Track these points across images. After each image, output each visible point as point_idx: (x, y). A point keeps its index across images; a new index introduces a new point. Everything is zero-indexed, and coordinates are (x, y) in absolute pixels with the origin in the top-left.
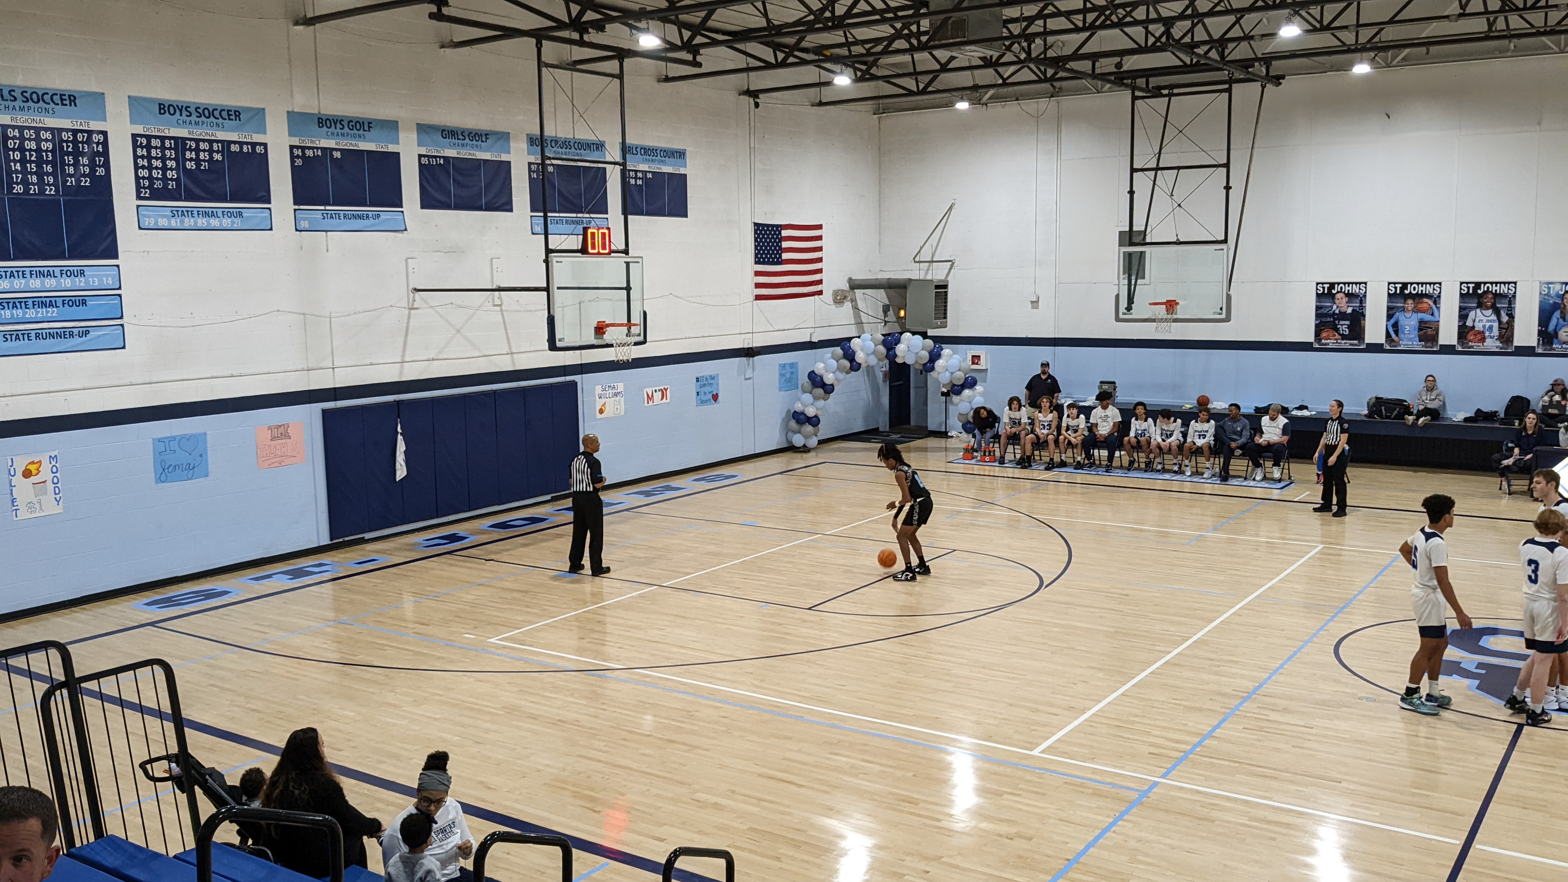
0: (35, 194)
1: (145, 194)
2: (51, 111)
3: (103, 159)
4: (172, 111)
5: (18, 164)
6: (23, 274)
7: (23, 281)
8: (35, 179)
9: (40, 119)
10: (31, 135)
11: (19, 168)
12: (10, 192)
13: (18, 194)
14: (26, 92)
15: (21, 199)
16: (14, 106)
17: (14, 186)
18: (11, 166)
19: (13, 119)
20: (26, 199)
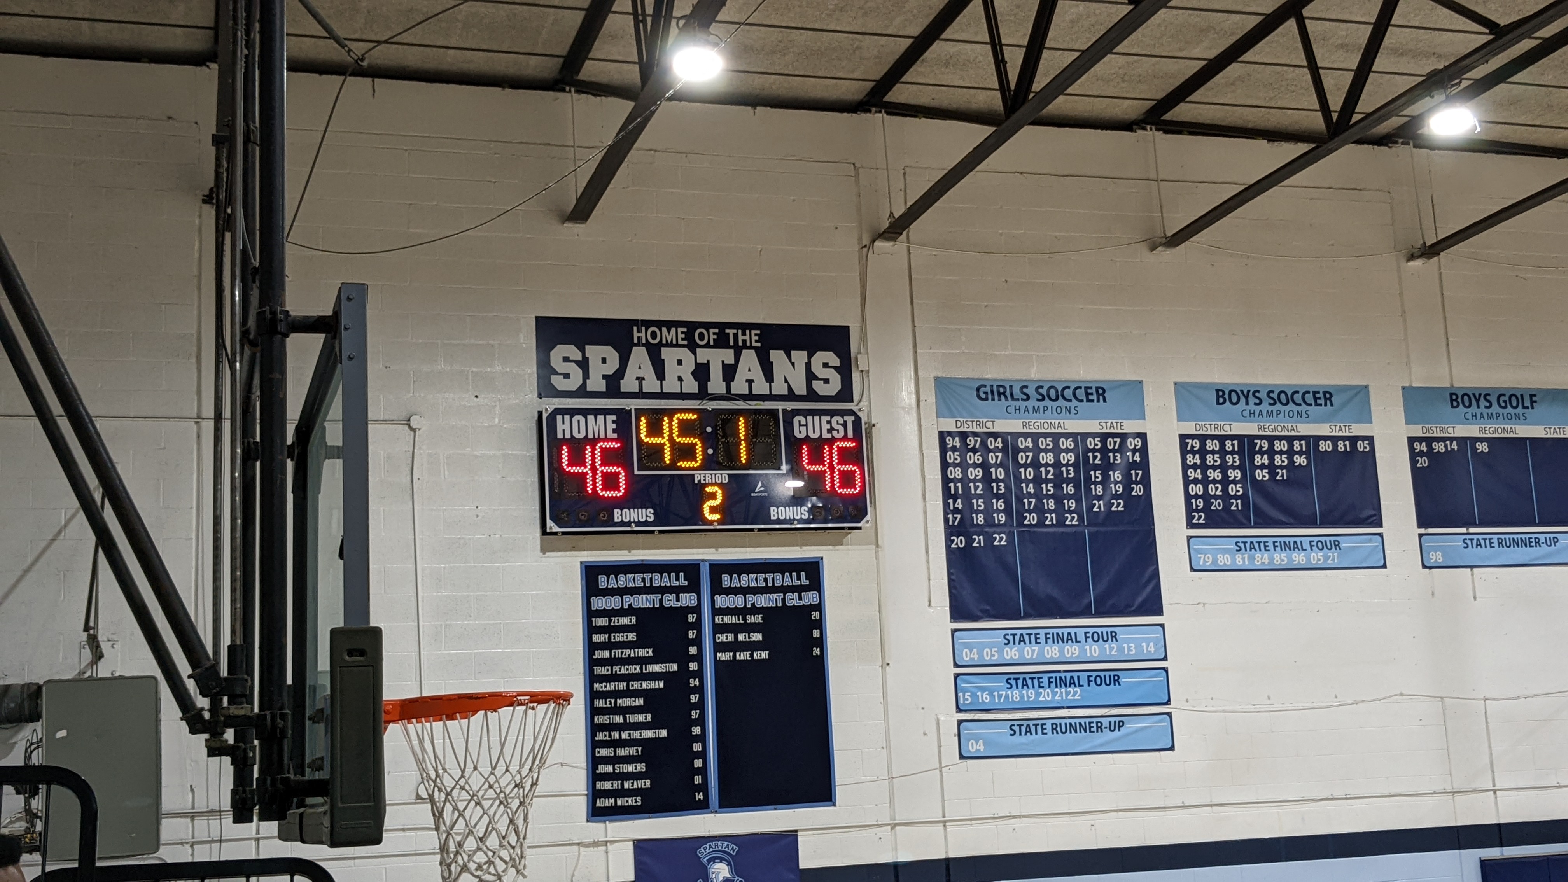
0: (1052, 525)
1: (1198, 519)
2: (1073, 411)
3: (1140, 472)
4: (1234, 399)
5: (1031, 485)
6: (1036, 639)
7: (1036, 648)
8: (1052, 504)
9: (1059, 423)
10: (1048, 445)
11: (1032, 491)
12: (1020, 524)
13: (1031, 525)
14: (1042, 387)
15: (1035, 532)
16: (1026, 407)
17: (1025, 515)
18: (1022, 487)
19: (1024, 424)
20: (1042, 533)
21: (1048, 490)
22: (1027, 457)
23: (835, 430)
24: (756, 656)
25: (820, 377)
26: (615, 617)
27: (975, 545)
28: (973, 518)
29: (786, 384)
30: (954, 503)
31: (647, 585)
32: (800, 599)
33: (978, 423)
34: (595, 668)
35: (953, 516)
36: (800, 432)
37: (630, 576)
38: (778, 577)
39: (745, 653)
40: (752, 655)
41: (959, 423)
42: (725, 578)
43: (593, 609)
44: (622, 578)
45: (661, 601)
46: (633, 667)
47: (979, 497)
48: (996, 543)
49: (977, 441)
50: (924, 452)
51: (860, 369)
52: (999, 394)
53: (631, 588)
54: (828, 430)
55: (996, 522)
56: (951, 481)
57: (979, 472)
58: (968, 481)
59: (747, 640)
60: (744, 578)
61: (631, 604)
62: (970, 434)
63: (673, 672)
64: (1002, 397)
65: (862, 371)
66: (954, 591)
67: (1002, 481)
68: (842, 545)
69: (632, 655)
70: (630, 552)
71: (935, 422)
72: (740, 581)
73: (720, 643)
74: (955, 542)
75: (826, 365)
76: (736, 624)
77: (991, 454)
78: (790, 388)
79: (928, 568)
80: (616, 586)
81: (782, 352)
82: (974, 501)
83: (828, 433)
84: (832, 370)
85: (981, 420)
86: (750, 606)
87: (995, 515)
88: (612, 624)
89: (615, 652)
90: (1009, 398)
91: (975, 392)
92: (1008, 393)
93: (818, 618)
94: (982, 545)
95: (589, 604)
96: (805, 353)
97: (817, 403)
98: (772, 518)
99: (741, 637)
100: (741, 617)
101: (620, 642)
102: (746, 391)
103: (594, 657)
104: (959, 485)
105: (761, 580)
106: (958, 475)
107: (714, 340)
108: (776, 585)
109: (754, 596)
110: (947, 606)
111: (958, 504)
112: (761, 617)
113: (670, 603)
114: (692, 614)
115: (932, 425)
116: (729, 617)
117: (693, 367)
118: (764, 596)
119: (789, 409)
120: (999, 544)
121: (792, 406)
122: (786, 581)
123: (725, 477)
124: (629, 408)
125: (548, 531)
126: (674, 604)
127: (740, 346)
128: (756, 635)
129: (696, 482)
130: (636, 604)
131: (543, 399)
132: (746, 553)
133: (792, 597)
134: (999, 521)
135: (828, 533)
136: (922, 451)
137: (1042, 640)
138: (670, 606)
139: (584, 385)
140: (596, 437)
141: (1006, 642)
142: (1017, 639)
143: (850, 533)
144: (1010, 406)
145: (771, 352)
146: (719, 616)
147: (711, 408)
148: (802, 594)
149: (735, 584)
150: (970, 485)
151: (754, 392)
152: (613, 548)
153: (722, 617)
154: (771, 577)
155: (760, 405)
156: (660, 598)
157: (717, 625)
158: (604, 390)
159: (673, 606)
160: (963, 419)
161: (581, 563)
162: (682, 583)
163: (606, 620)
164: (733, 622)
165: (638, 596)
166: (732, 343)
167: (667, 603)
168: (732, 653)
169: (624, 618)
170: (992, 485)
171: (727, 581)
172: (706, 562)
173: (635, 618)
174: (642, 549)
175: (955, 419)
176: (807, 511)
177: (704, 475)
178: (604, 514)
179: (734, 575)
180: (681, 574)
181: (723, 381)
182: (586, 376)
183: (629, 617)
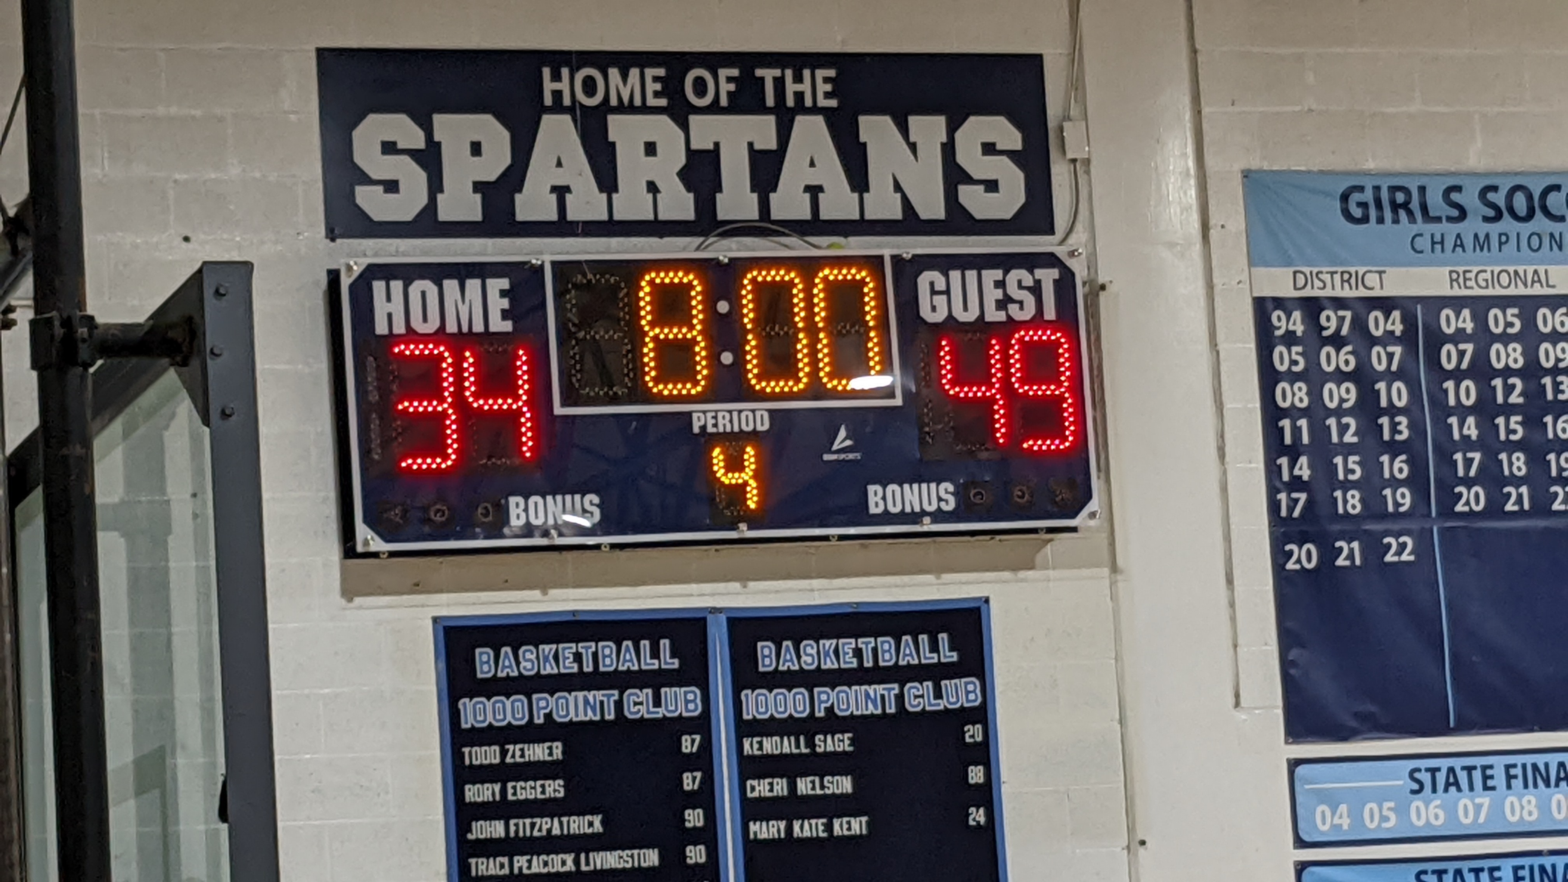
0: (1521, 514)
5: (1471, 420)
6: (1486, 778)
7: (1485, 800)
8: (1521, 463)
9: (1536, 272)
10: (1511, 325)
11: (1474, 433)
12: (1447, 510)
13: (1471, 514)
14: (1495, 189)
15: (1480, 530)
16: (1458, 236)
17: (1457, 490)
18: (1451, 426)
19: (1454, 276)
20: (1496, 531)
21: (1510, 431)
22: (1461, 354)
23: (1013, 301)
24: (839, 827)
25: (976, 176)
26: (515, 743)
27: (1341, 562)
28: (1336, 499)
29: (898, 195)
30: (1292, 467)
31: (585, 669)
32: (938, 695)
33: (1346, 276)
34: (473, 861)
35: (1289, 496)
36: (934, 309)
37: (547, 649)
38: (886, 647)
39: (813, 822)
40: (829, 827)
41: (1301, 280)
43: (464, 726)
44: (528, 653)
45: (619, 704)
46: (557, 859)
47: (1348, 450)
48: (1389, 558)
49: (1344, 318)
50: (1221, 347)
51: (1070, 155)
52: (1395, 207)
53: (550, 676)
54: (997, 301)
55: (1391, 508)
56: (1284, 413)
57: (1348, 391)
58: (1322, 413)
59: (819, 792)
61: (551, 711)
62: (1326, 303)
63: (649, 869)
64: (1402, 214)
65: (1074, 161)
66: (1292, 671)
67: (1402, 411)
68: (1032, 568)
69: (556, 831)
70: (545, 593)
71: (1245, 277)
72: (799, 657)
73: (755, 798)
74: (1295, 557)
75: (989, 149)
76: (792, 755)
77: (1376, 349)
78: (906, 203)
79: (1233, 619)
80: (516, 673)
81: (887, 120)
82: (1338, 460)
83: (998, 308)
84: (1005, 159)
85: (1352, 270)
86: (822, 714)
87: (1388, 492)
88: (508, 760)
89: (517, 825)
90: (1419, 217)
91: (1338, 204)
92: (1415, 205)
93: (979, 739)
94: (1358, 562)
95: (455, 715)
96: (942, 120)
97: (970, 239)
98: (873, 510)
99: (804, 786)
100: (802, 738)
101: (527, 800)
102: (805, 214)
103: (470, 836)
104: (1303, 423)
105: (848, 653)
106: (1301, 400)
107: (729, 93)
108: (881, 664)
109: (833, 691)
110: (1276, 707)
111: (1301, 469)
112: (849, 738)
113: (639, 711)
114: (690, 734)
115: (1239, 283)
116: (775, 738)
117: (682, 161)
118: (856, 691)
119: (908, 253)
120: (1396, 559)
121: (915, 247)
122: (905, 655)
123: (762, 416)
124: (537, 260)
125: (360, 549)
126: (648, 712)
127: (790, 109)
128: (837, 781)
129: (696, 430)
130: (561, 713)
131: (339, 241)
132: (812, 590)
133: (918, 690)
134: (1397, 505)
135: (1000, 540)
136: (1216, 345)
137: (1499, 780)
138: (638, 716)
139: (431, 206)
140: (465, 329)
141: (1416, 787)
142: (1441, 777)
143: (1051, 540)
144: (1421, 235)
145: (862, 119)
146: (753, 736)
147: (725, 257)
148: (943, 683)
149: (787, 664)
150: (1328, 422)
151: (824, 215)
152: (506, 585)
153: (759, 739)
154: (870, 646)
155: (841, 247)
156: (616, 697)
157: (749, 757)
158: (478, 217)
159: (646, 716)
160: (1311, 269)
161: (435, 620)
162: (666, 663)
163: (495, 751)
164: (784, 751)
165: (566, 694)
166: (770, 102)
167: (632, 710)
168: (784, 822)
169: (536, 745)
170: (1380, 421)
171: (769, 656)
172: (721, 613)
173: (559, 744)
174: (574, 587)
175: (1291, 270)
176: (952, 494)
177: (713, 414)
178: (486, 508)
179: (785, 643)
180: (665, 643)
181: (753, 191)
182: (435, 185)
183: (548, 744)
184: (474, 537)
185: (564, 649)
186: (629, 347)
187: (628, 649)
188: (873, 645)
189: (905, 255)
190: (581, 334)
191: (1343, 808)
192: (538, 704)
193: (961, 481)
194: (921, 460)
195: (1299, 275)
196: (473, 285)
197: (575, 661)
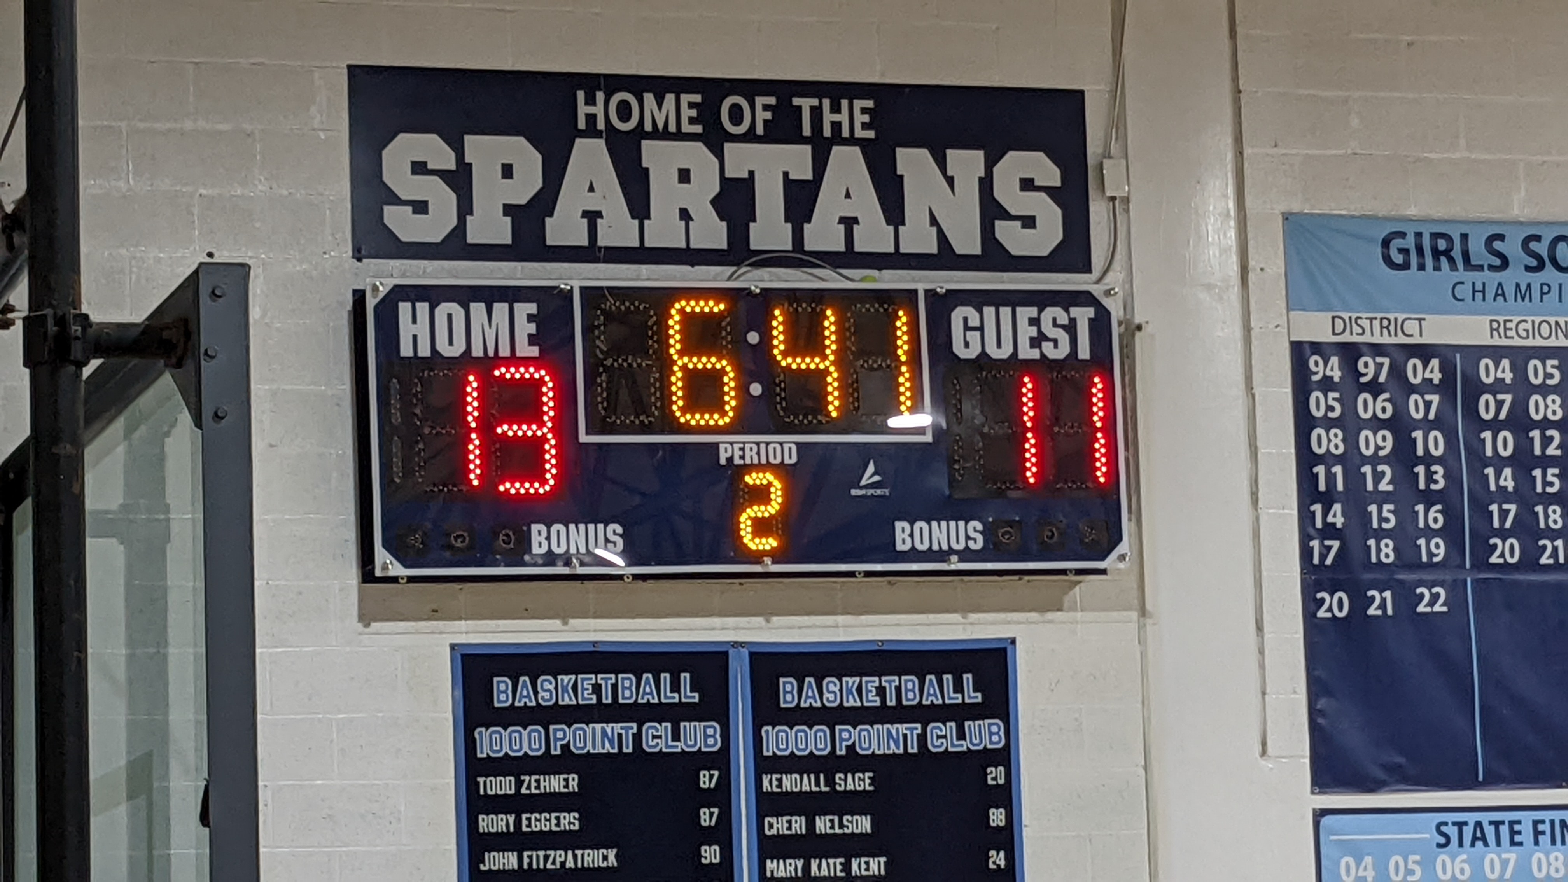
0: (1556, 567)
5: (1508, 472)
6: (1513, 833)
7: (1512, 856)
8: (1557, 517)
10: (1551, 376)
11: (1510, 485)
12: (1481, 563)
13: (1505, 567)
14: (1538, 238)
15: (1516, 583)
16: (1500, 284)
17: (1492, 541)
18: (1487, 476)
19: (1495, 325)
20: (1530, 584)
21: (1546, 484)
22: (1500, 404)
23: (1048, 339)
24: (857, 867)
25: (1013, 212)
26: (530, 775)
27: (1372, 611)
28: (1369, 547)
29: (934, 230)
30: (1325, 514)
31: (605, 701)
32: (961, 736)
33: (1385, 323)
35: (1322, 544)
36: (967, 345)
37: (566, 679)
38: (910, 686)
39: (831, 861)
40: (847, 867)
41: (1339, 324)
42: (787, 685)
43: (479, 755)
44: (546, 683)
45: (638, 737)
47: (1382, 498)
48: (1421, 609)
49: (1382, 365)
50: (1256, 391)
51: (1109, 193)
52: (1437, 254)
53: (568, 706)
54: (1032, 339)
55: (1424, 559)
56: (1319, 459)
57: (1384, 438)
58: (1357, 461)
59: (837, 831)
60: (832, 687)
61: (568, 743)
62: (1365, 349)
64: (1443, 259)
65: (1113, 199)
66: (1320, 720)
67: (1439, 460)
68: (1060, 610)
69: (570, 864)
70: (565, 623)
71: (1283, 321)
72: (821, 694)
73: (773, 836)
74: (1326, 606)
75: (1027, 184)
76: (811, 792)
77: (1414, 397)
78: (942, 238)
79: (1262, 666)
80: (534, 704)
81: (925, 153)
82: (1373, 508)
83: (1032, 346)
84: (1043, 195)
85: (1392, 317)
86: (843, 752)
87: (1422, 542)
88: (524, 791)
89: (530, 857)
90: (1460, 265)
91: (1379, 250)
92: (1457, 253)
93: (1001, 781)
94: (1390, 612)
95: (470, 745)
96: (980, 154)
97: (1005, 275)
98: (900, 547)
99: (822, 825)
100: (822, 776)
101: (541, 832)
102: (839, 246)
103: (482, 867)
104: (1338, 470)
105: (871, 691)
106: (1337, 447)
107: (766, 122)
108: (905, 703)
109: (855, 729)
110: (1304, 757)
111: (1335, 516)
112: (870, 778)
113: (658, 744)
114: (709, 769)
115: (1277, 327)
116: (794, 776)
117: (717, 189)
118: (878, 730)
119: (942, 288)
120: (1428, 609)
121: (947, 282)
122: (929, 695)
123: (790, 449)
124: (566, 284)
125: (378, 573)
126: (667, 746)
127: (827, 138)
128: (857, 820)
129: (723, 461)
130: (578, 745)
131: (364, 260)
132: (837, 627)
133: (941, 730)
134: (1431, 555)
135: (1029, 581)
136: (1252, 388)
137: (1527, 836)
138: (657, 750)
139: (461, 228)
140: (491, 353)
141: (1442, 840)
142: (1468, 832)
143: (1080, 582)
144: (1462, 283)
145: (900, 152)
146: (771, 774)
147: (756, 287)
148: (967, 724)
149: (809, 701)
150: (1363, 470)
151: (858, 248)
152: (527, 614)
153: (779, 776)
154: (893, 685)
155: (874, 280)
156: (635, 730)
157: (767, 792)
158: (509, 241)
159: (664, 750)
160: (1350, 314)
161: (453, 647)
162: (686, 697)
163: (510, 781)
164: (804, 789)
165: (584, 726)
166: (807, 131)
167: (651, 743)
168: (802, 861)
169: (552, 777)
170: (1416, 470)
171: (791, 692)
172: (743, 647)
173: (576, 777)
174: (595, 617)
175: (1330, 315)
176: (981, 533)
177: (742, 446)
178: (507, 535)
179: (807, 679)
180: (685, 677)
181: (786, 221)
182: (465, 208)
183: (562, 777)
184: (495, 564)
185: (583, 680)
186: (657, 375)
187: (648, 682)
188: (897, 683)
189: (939, 290)
190: (609, 362)
191: (1368, 860)
192: (555, 734)
193: (991, 519)
194: (950, 496)
195: (1337, 320)
196: (501, 309)
197: (593, 692)
